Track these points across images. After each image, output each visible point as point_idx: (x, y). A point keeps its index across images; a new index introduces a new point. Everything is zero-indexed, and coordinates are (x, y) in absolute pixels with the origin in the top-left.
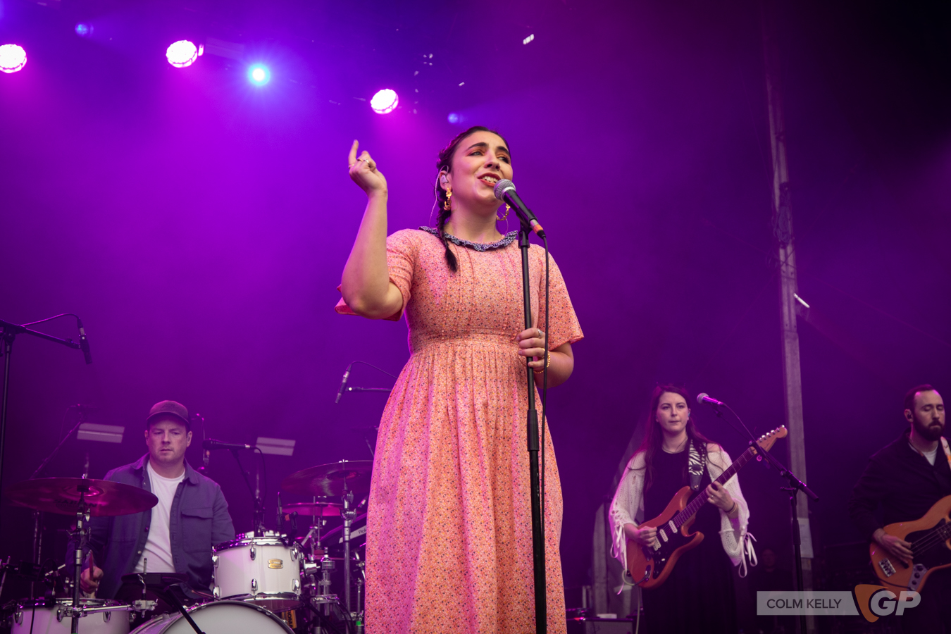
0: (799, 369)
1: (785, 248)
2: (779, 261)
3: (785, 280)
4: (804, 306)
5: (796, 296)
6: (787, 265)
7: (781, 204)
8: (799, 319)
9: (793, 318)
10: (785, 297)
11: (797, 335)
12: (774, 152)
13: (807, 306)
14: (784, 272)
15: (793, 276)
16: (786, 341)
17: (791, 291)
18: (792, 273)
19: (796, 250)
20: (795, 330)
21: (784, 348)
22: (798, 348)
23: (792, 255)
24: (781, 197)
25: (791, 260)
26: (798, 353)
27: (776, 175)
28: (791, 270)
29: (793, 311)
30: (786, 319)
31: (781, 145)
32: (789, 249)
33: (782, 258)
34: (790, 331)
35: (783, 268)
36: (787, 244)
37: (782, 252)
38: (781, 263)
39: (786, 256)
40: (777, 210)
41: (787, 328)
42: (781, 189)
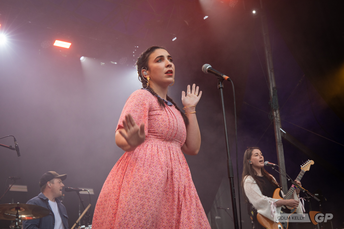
0: (283, 156)
1: (276, 111)
3: (277, 123)
4: (284, 133)
5: (281, 129)
6: (277, 117)
7: (274, 95)
8: (283, 138)
9: (280, 137)
10: (277, 130)
11: (282, 143)
12: (270, 76)
13: (285, 133)
14: (276, 120)
15: (279, 122)
16: (278, 146)
17: (279, 127)
19: (280, 112)
21: (278, 149)
22: (283, 148)
23: (278, 114)
24: (273, 93)
26: (283, 150)
27: (271, 84)
28: (278, 119)
29: (280, 135)
30: (278, 138)
31: (272, 73)
33: (275, 115)
34: (280, 142)
36: (277, 110)
37: (275, 113)
38: (275, 117)
40: (272, 97)
41: (278, 141)
42: (273, 89)
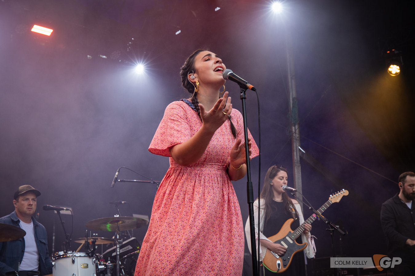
0: (301, 180)
1: (295, 126)
2: (292, 131)
3: (295, 140)
4: (303, 152)
5: (299, 147)
6: (296, 133)
7: (293, 107)
8: (301, 158)
9: (298, 157)
10: (295, 148)
11: (300, 165)
12: (290, 84)
13: (304, 152)
14: (294, 137)
15: (298, 139)
16: (295, 167)
17: (298, 145)
18: (298, 137)
19: (299, 127)
20: (299, 162)
21: (295, 170)
23: (298, 130)
24: (293, 104)
25: (297, 132)
26: (300, 172)
27: (291, 94)
28: (297, 135)
29: (298, 154)
30: (295, 158)
31: (293, 81)
32: (297, 127)
33: (294, 130)
34: (297, 163)
35: (294, 135)
36: (296, 124)
37: (293, 128)
38: (293, 133)
39: (295, 130)
40: (292, 109)
41: (296, 161)
42: (293, 100)
